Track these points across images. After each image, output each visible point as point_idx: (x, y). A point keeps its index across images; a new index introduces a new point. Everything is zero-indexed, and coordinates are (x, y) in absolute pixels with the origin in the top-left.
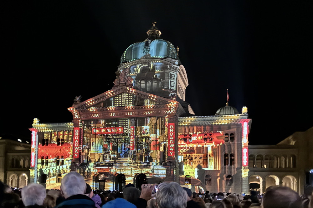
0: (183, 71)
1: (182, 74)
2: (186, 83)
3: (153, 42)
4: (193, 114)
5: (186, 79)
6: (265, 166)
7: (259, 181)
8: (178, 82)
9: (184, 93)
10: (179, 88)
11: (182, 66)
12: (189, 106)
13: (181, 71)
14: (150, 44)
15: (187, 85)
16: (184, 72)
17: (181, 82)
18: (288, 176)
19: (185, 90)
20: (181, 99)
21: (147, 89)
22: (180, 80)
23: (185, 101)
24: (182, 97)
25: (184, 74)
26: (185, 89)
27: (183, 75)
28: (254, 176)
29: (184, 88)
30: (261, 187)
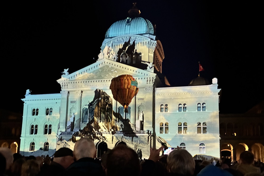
2: (163, 56)
3: (133, 19)
4: (169, 85)
5: (162, 52)
6: (235, 134)
7: (230, 149)
9: (160, 66)
10: (156, 61)
11: (159, 41)
12: (165, 77)
14: (131, 22)
15: (164, 58)
16: (160, 47)
17: (158, 56)
18: (256, 144)
19: (161, 63)
20: (158, 71)
21: (128, 62)
22: (157, 54)
23: (161, 73)
24: (159, 69)
26: (162, 61)
27: (160, 49)
30: (232, 154)
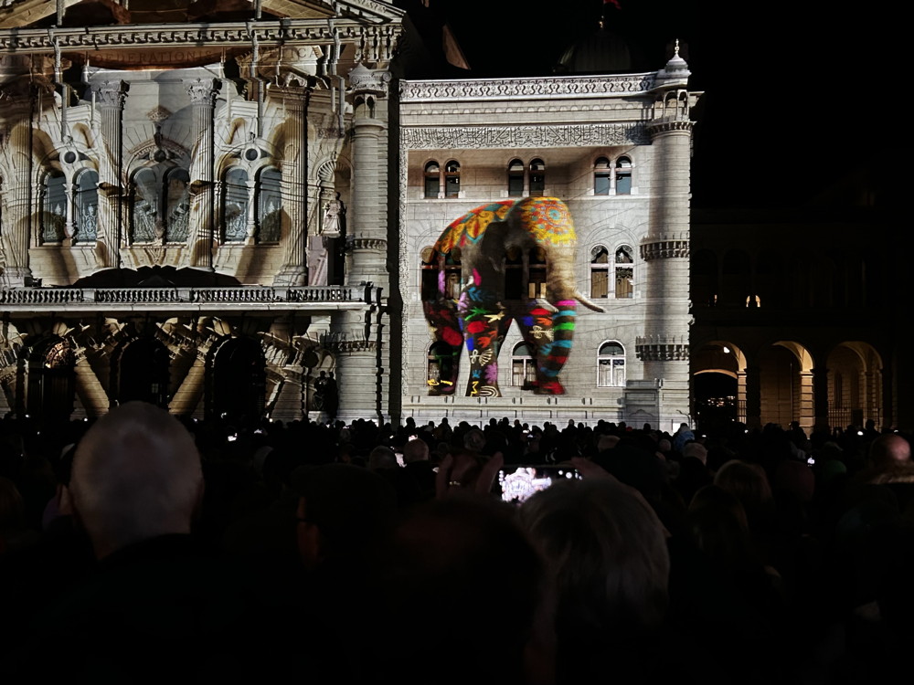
4: (465, 67)
7: (735, 368)
12: (446, 29)
18: (847, 344)
23: (427, 5)
28: (713, 343)
30: (742, 389)
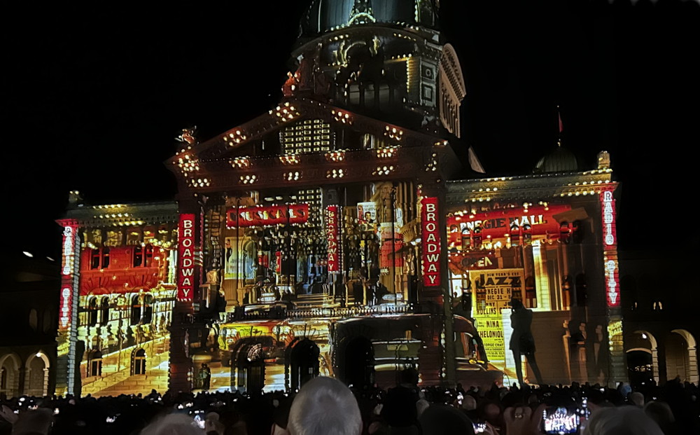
0: (451, 59)
1: (451, 68)
2: (461, 90)
4: (482, 171)
7: (650, 347)
8: (440, 89)
9: (456, 117)
10: (445, 103)
11: (449, 45)
12: (470, 150)
13: (447, 59)
15: (463, 96)
16: (454, 63)
17: (448, 89)
19: (458, 109)
20: (451, 131)
22: (445, 82)
23: (459, 137)
24: (453, 126)
25: (454, 66)
26: (460, 104)
27: (452, 70)
28: (637, 333)
29: (457, 102)
30: (655, 360)
